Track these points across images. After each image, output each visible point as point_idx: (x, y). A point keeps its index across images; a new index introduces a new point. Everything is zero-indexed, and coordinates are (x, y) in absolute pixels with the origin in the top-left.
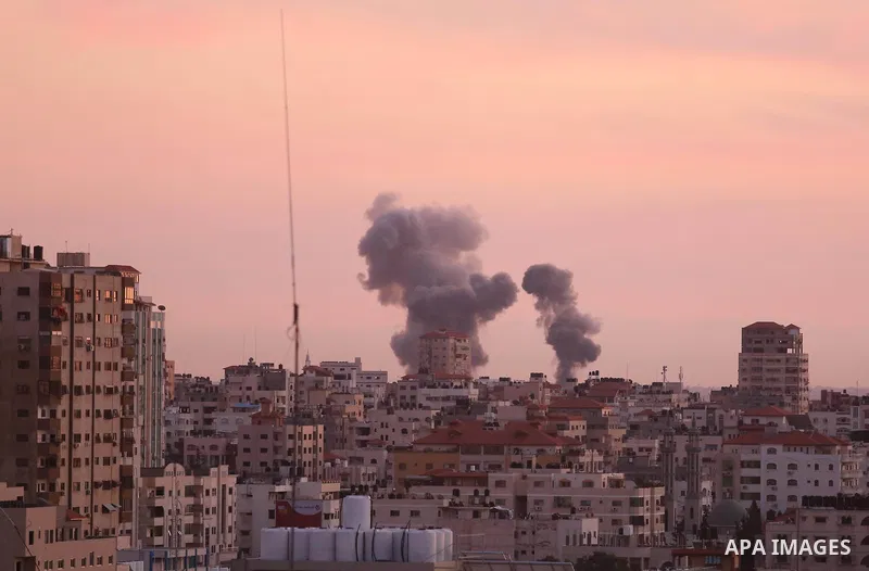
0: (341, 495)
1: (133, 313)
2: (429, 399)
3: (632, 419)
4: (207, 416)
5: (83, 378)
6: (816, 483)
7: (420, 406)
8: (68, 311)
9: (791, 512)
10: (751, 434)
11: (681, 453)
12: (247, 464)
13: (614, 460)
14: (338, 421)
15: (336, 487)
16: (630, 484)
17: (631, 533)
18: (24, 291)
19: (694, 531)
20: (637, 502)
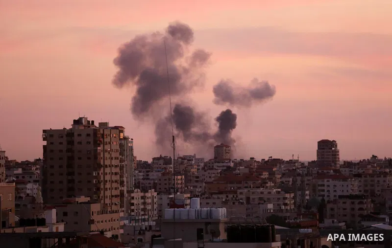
1: (123, 141)
2: (218, 167)
3: (283, 172)
4: (147, 173)
5: (107, 162)
6: (343, 191)
7: (215, 169)
8: (102, 141)
9: (335, 200)
10: (321, 176)
11: (299, 182)
12: (160, 189)
13: (278, 184)
14: (189, 174)
15: (189, 195)
16: (283, 192)
17: (284, 208)
18: (88, 135)
19: (304, 207)
20: (285, 198)
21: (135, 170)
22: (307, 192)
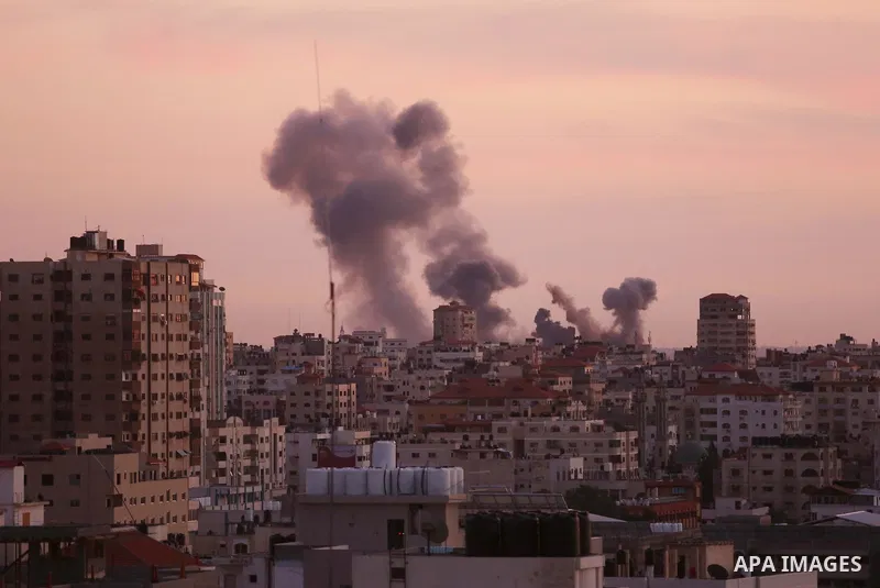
0: (371, 441)
1: (199, 293)
2: (442, 361)
3: (611, 375)
4: (261, 377)
5: (158, 348)
6: (764, 426)
7: (435, 366)
8: (145, 292)
9: (743, 450)
10: (708, 387)
11: (650, 402)
12: (293, 416)
13: (596, 408)
14: (368, 380)
15: (366, 434)
16: (609, 429)
17: (611, 469)
18: (109, 277)
19: (662, 468)
20: (614, 444)
21: (230, 367)
22: (672, 429)
